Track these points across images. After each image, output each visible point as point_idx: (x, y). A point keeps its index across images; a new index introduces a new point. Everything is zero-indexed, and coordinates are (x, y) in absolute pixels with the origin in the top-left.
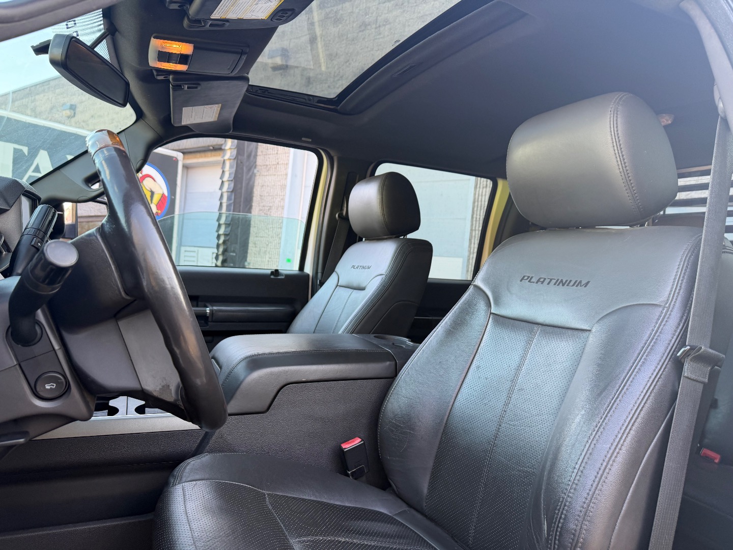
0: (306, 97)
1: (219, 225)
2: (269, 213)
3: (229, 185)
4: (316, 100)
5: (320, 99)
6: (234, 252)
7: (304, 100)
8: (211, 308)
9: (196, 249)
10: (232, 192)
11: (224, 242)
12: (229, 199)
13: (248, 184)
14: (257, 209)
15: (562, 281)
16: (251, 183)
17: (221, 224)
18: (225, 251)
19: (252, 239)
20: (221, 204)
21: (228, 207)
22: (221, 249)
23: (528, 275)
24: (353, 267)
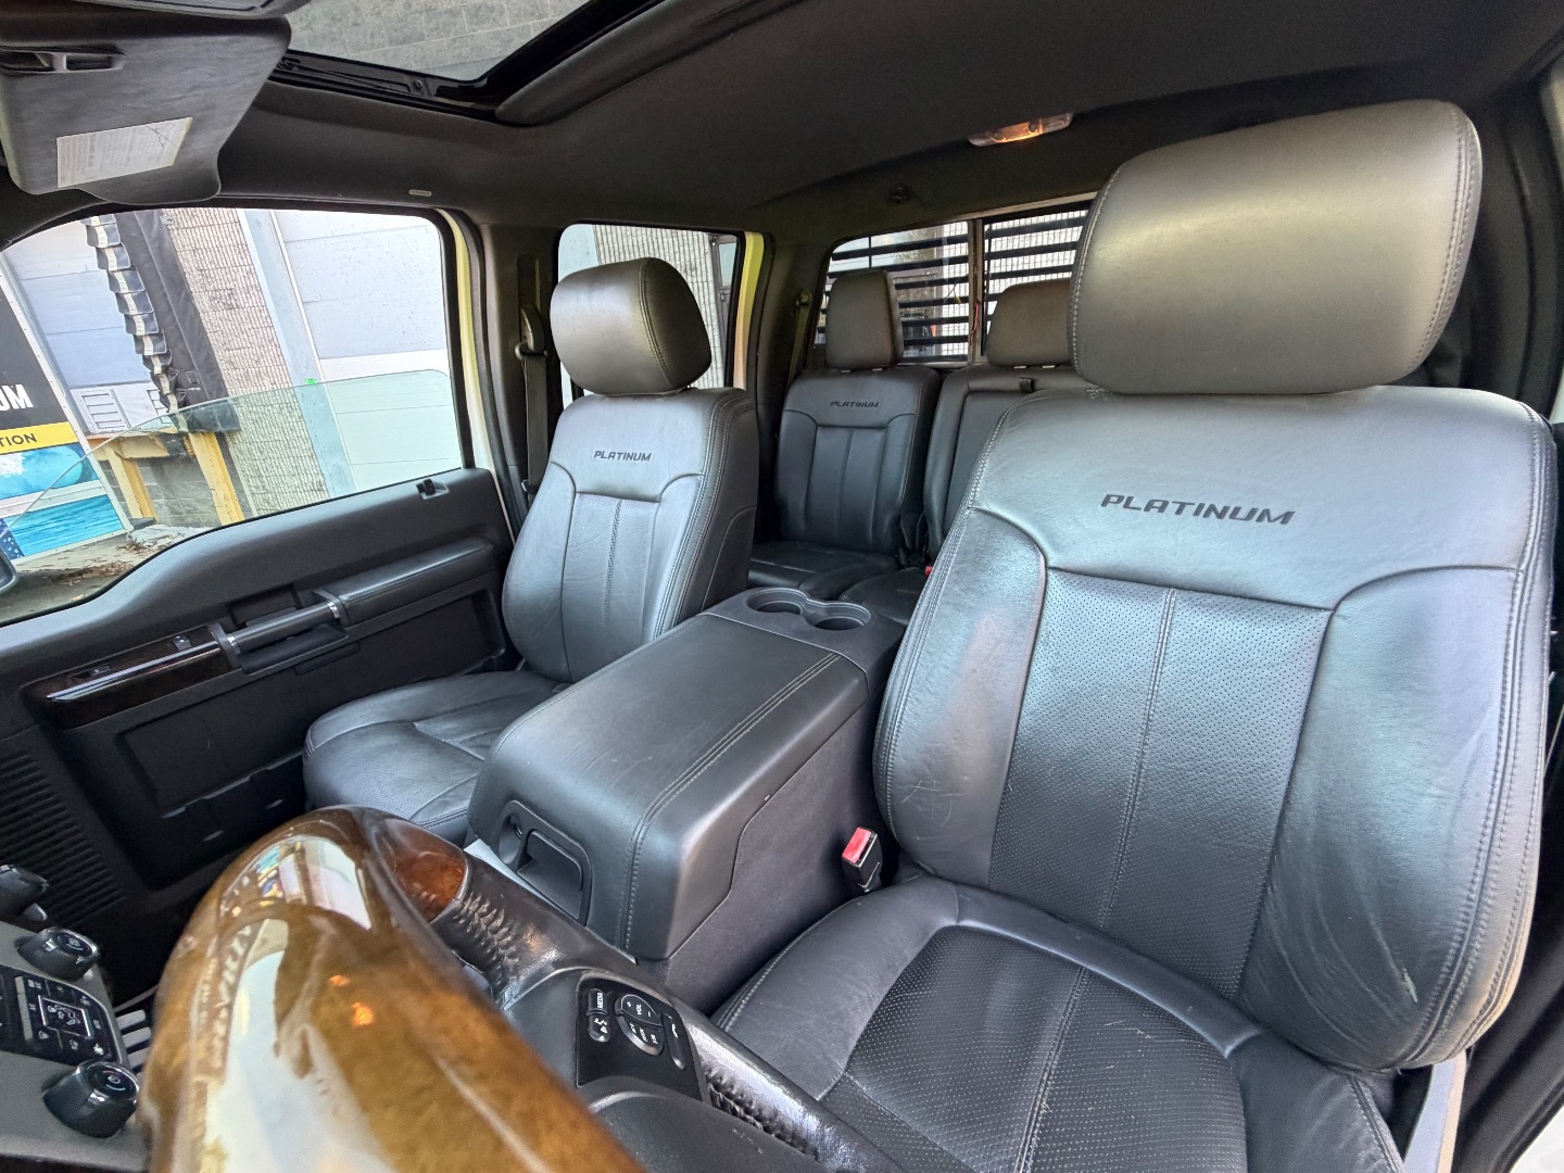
0: (406, 80)
1: (138, 340)
2: (233, 301)
3: (117, 256)
4: (433, 86)
5: (445, 84)
6: (195, 384)
7: (403, 90)
8: (337, 601)
9: (107, 389)
10: (132, 268)
11: (166, 370)
12: (132, 284)
13: (160, 248)
14: (205, 299)
15: (1212, 508)
16: (167, 245)
17: (141, 336)
18: (176, 387)
19: (220, 356)
20: (119, 296)
21: (138, 299)
22: (166, 385)
23: (1119, 493)
24: (600, 454)
